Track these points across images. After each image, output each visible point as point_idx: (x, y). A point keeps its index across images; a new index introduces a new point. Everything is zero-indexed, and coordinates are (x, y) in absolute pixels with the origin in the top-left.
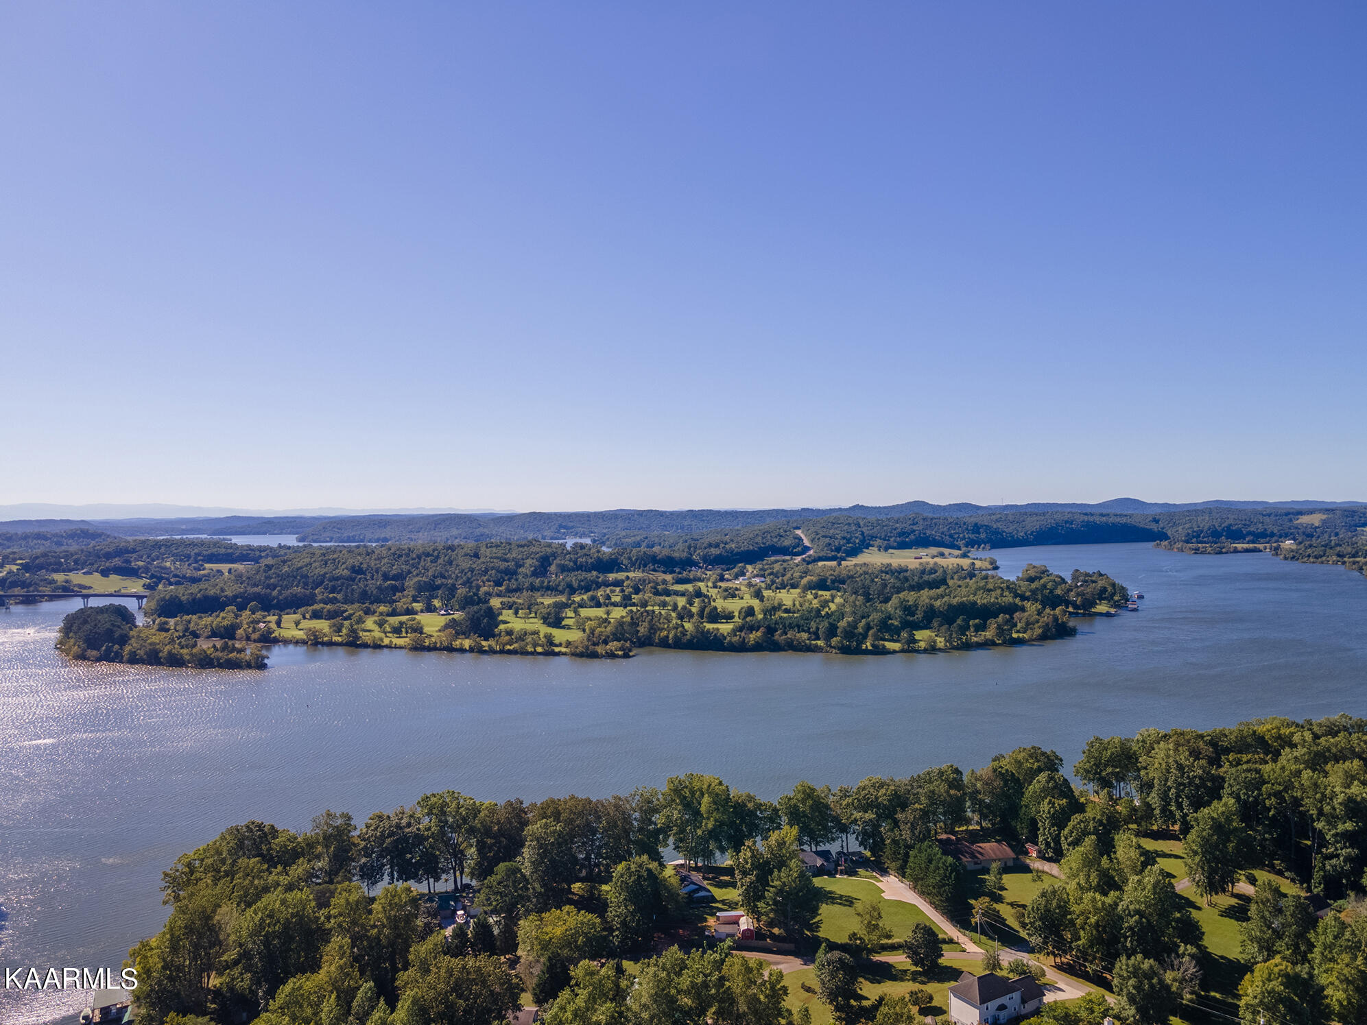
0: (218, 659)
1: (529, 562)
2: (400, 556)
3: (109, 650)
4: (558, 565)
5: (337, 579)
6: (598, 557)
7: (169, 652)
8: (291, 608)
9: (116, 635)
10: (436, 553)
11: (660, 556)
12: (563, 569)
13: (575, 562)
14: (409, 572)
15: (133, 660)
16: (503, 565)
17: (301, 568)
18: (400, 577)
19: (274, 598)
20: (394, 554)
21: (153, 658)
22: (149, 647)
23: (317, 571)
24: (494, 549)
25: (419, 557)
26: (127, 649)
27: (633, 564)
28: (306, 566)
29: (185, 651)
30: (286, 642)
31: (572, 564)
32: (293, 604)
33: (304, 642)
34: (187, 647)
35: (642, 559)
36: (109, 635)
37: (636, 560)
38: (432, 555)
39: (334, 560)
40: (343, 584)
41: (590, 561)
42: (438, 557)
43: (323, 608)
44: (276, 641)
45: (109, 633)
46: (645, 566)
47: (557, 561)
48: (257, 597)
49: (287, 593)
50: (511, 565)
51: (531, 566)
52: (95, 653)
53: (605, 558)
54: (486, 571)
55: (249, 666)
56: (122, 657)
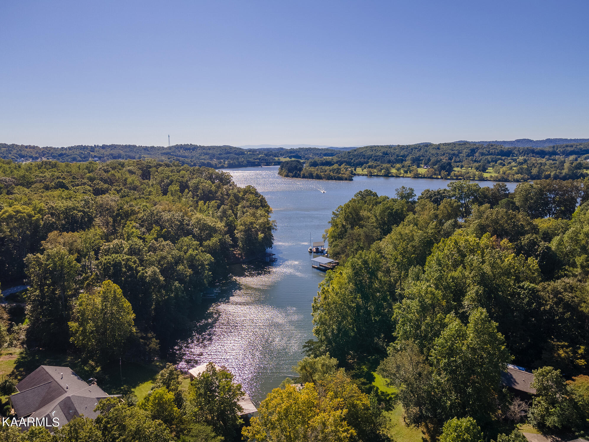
0: (334, 176)
1: (465, 151)
2: (403, 149)
3: (296, 173)
4: (480, 153)
5: (377, 156)
6: (502, 150)
7: (317, 174)
8: (359, 165)
9: (298, 168)
10: (419, 148)
11: (537, 150)
12: (482, 154)
13: (489, 152)
14: (408, 155)
15: (304, 177)
16: (452, 152)
17: (362, 152)
18: (404, 156)
19: (352, 163)
20: (401, 148)
21: (311, 176)
22: (309, 172)
23: (369, 154)
24: (447, 146)
25: (412, 149)
26: (302, 173)
27: (520, 154)
28: (365, 151)
29: (322, 174)
30: (359, 175)
31: (487, 152)
32: (360, 164)
33: (366, 175)
34: (323, 172)
35: (526, 151)
36: (296, 168)
37: (523, 152)
38: (418, 149)
39: (376, 149)
40: (380, 158)
41: (496, 151)
42: (420, 149)
43: (373, 165)
44: (355, 175)
45: (296, 167)
46: (528, 154)
47: (479, 151)
48: (345, 162)
49: (357, 161)
50: (456, 152)
51: (466, 152)
52: (291, 174)
53: (505, 150)
54: (444, 154)
55: (346, 179)
56: (300, 176)
